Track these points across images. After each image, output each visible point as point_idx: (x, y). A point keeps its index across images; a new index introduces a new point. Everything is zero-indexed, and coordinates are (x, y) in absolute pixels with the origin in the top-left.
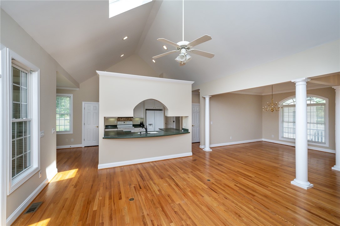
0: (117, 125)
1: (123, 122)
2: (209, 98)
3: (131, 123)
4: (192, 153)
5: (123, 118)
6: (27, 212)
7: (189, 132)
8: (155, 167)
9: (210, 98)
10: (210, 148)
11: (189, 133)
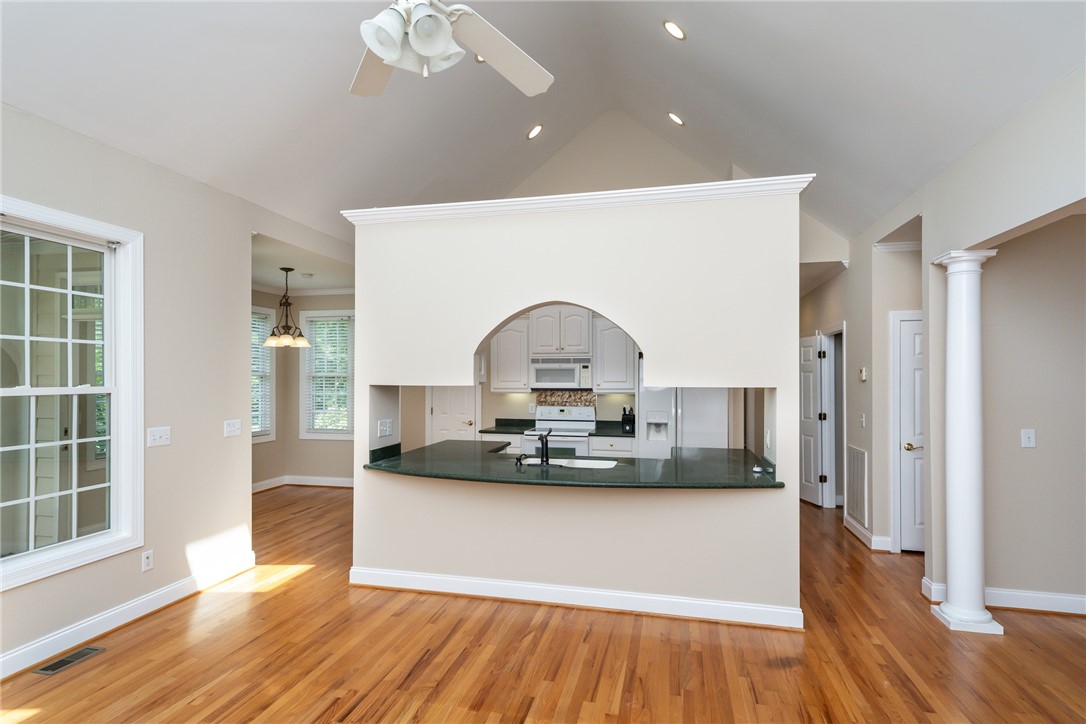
0: (534, 421)
1: (557, 409)
2: (975, 267)
3: (588, 413)
4: (799, 612)
5: (560, 393)
6: (43, 669)
7: (778, 480)
8: (530, 637)
9: (986, 265)
10: (988, 608)
11: (781, 486)
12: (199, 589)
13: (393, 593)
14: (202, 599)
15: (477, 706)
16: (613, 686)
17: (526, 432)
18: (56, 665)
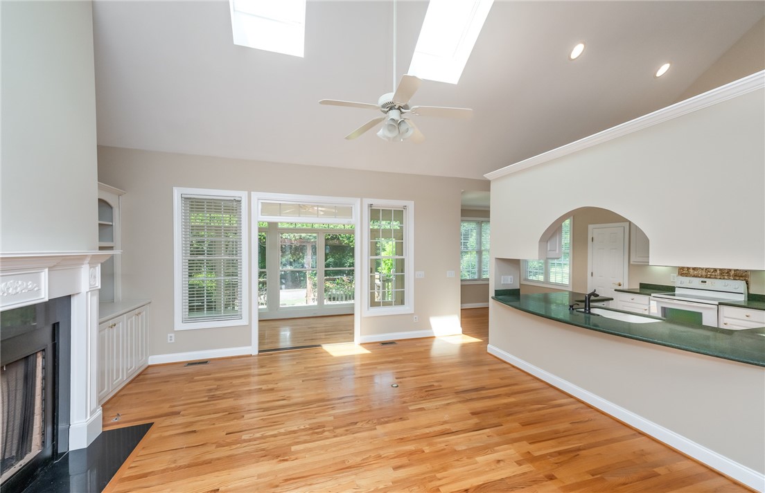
0: (674, 288)
1: (699, 280)
6: (381, 343)
12: (435, 335)
13: (499, 361)
14: (436, 340)
15: (473, 414)
16: (553, 447)
17: (652, 295)
18: (384, 343)
